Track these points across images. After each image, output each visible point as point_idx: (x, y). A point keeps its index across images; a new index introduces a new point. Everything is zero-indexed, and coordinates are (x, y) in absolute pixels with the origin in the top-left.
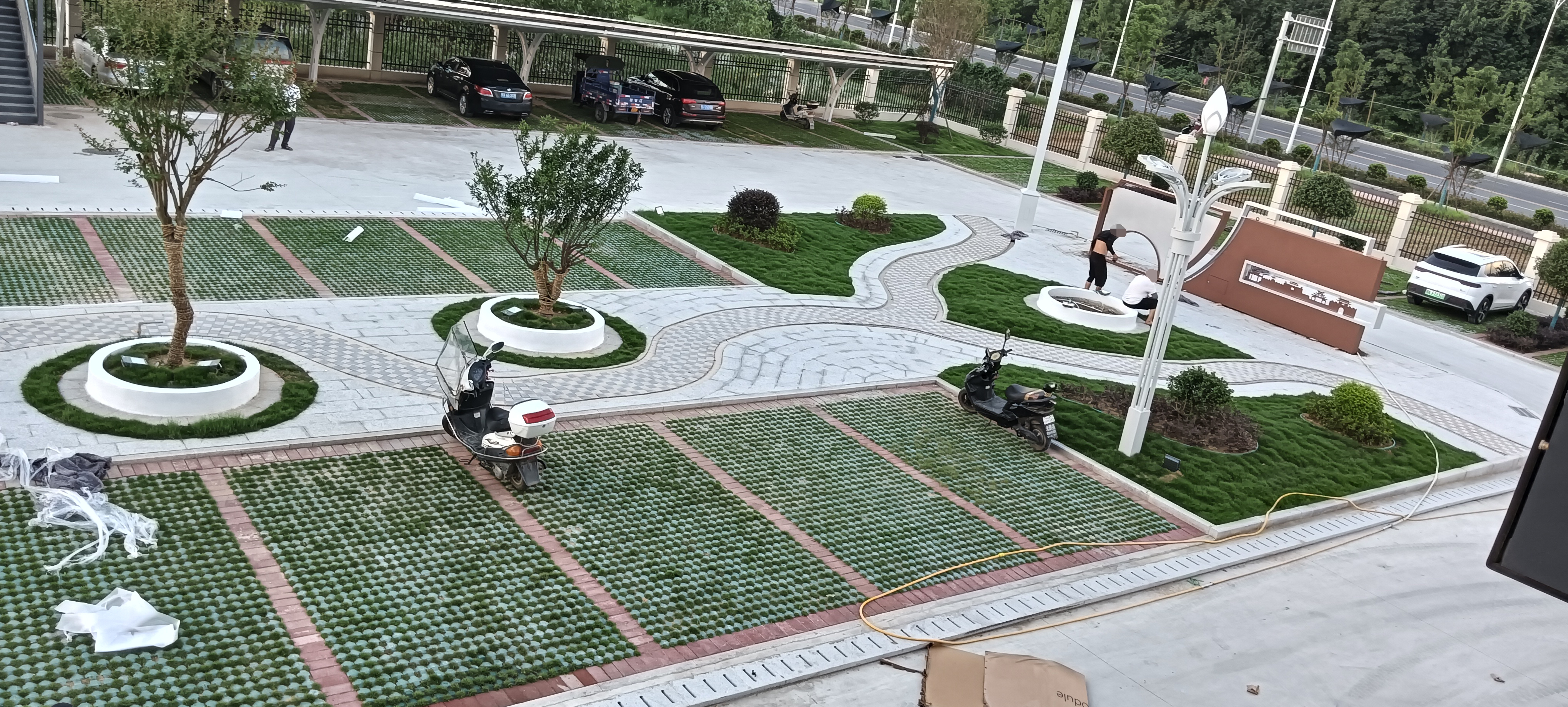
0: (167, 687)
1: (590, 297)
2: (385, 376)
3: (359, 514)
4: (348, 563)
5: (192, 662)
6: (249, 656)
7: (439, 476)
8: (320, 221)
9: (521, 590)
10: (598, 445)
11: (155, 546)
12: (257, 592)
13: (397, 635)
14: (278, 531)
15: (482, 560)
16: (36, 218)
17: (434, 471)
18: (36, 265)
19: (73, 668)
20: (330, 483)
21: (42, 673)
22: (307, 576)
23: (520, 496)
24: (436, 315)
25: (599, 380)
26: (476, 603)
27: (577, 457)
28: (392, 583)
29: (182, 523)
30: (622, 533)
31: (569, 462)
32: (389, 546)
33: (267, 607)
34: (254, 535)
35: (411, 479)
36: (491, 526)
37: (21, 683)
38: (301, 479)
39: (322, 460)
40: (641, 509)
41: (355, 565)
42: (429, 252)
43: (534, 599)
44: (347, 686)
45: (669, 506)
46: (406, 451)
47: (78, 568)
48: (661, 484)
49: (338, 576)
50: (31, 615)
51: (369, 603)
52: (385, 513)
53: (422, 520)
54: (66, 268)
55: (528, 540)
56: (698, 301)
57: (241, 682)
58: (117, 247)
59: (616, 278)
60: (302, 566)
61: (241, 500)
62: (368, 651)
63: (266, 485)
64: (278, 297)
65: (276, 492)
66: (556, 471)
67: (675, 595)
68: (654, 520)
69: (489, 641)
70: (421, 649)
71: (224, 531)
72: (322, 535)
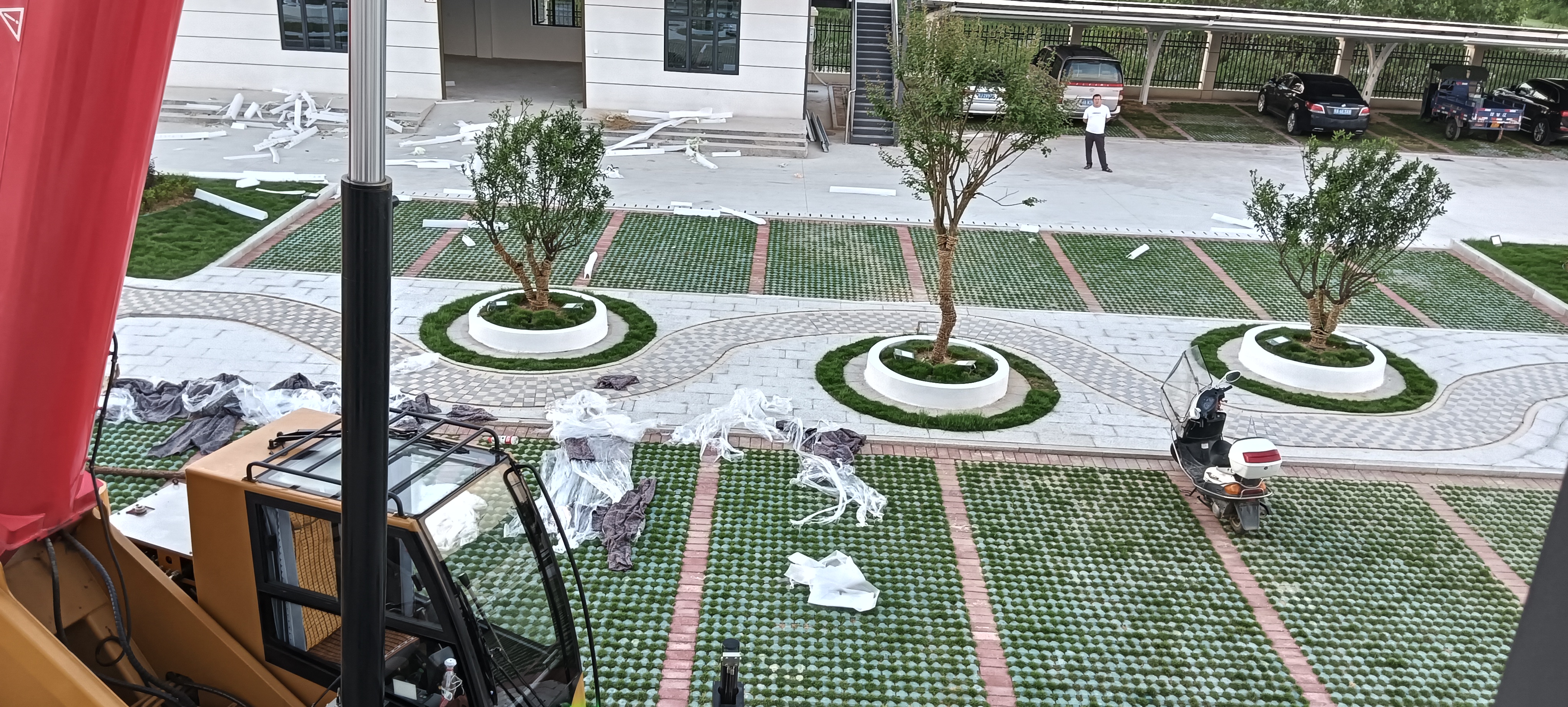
0: (855, 648)
1: (1379, 334)
2: (1128, 394)
3: (1066, 525)
4: (1042, 571)
5: (881, 631)
6: (930, 637)
7: (1156, 503)
8: (1109, 238)
9: (1210, 639)
10: (1344, 500)
11: (881, 520)
12: (954, 580)
13: (1070, 653)
14: (988, 527)
15: (1177, 597)
16: (868, 226)
17: (1153, 496)
18: (857, 265)
19: (788, 612)
20: (1047, 490)
21: (765, 611)
22: (1001, 575)
23: (1237, 540)
24: (1199, 338)
25: (1364, 427)
26: (1158, 641)
27: (1314, 509)
28: (1079, 600)
29: (908, 503)
30: (1346, 604)
31: (1303, 512)
32: (1086, 563)
33: (958, 596)
34: (965, 526)
35: (1127, 501)
36: (1197, 565)
37: (748, 615)
38: (1021, 482)
39: (1046, 468)
40: (1377, 581)
41: (1049, 574)
42: (1211, 274)
43: (1222, 652)
44: (1008, 690)
45: (1413, 584)
46: (1129, 472)
47: (816, 527)
48: (1410, 557)
49: (1030, 582)
50: (770, 559)
51: (1052, 615)
52: (1091, 529)
53: (1126, 544)
54: (879, 269)
55: (1232, 588)
56: (1519, 350)
57: (917, 660)
58: (924, 254)
59: (1419, 315)
60: (999, 565)
61: (963, 492)
62: (1038, 661)
63: (989, 482)
64: (1049, 308)
65: (996, 491)
66: (1285, 520)
67: (1392, 688)
68: (1389, 596)
69: (1162, 684)
70: (1090, 674)
71: (941, 518)
72: (1026, 539)
